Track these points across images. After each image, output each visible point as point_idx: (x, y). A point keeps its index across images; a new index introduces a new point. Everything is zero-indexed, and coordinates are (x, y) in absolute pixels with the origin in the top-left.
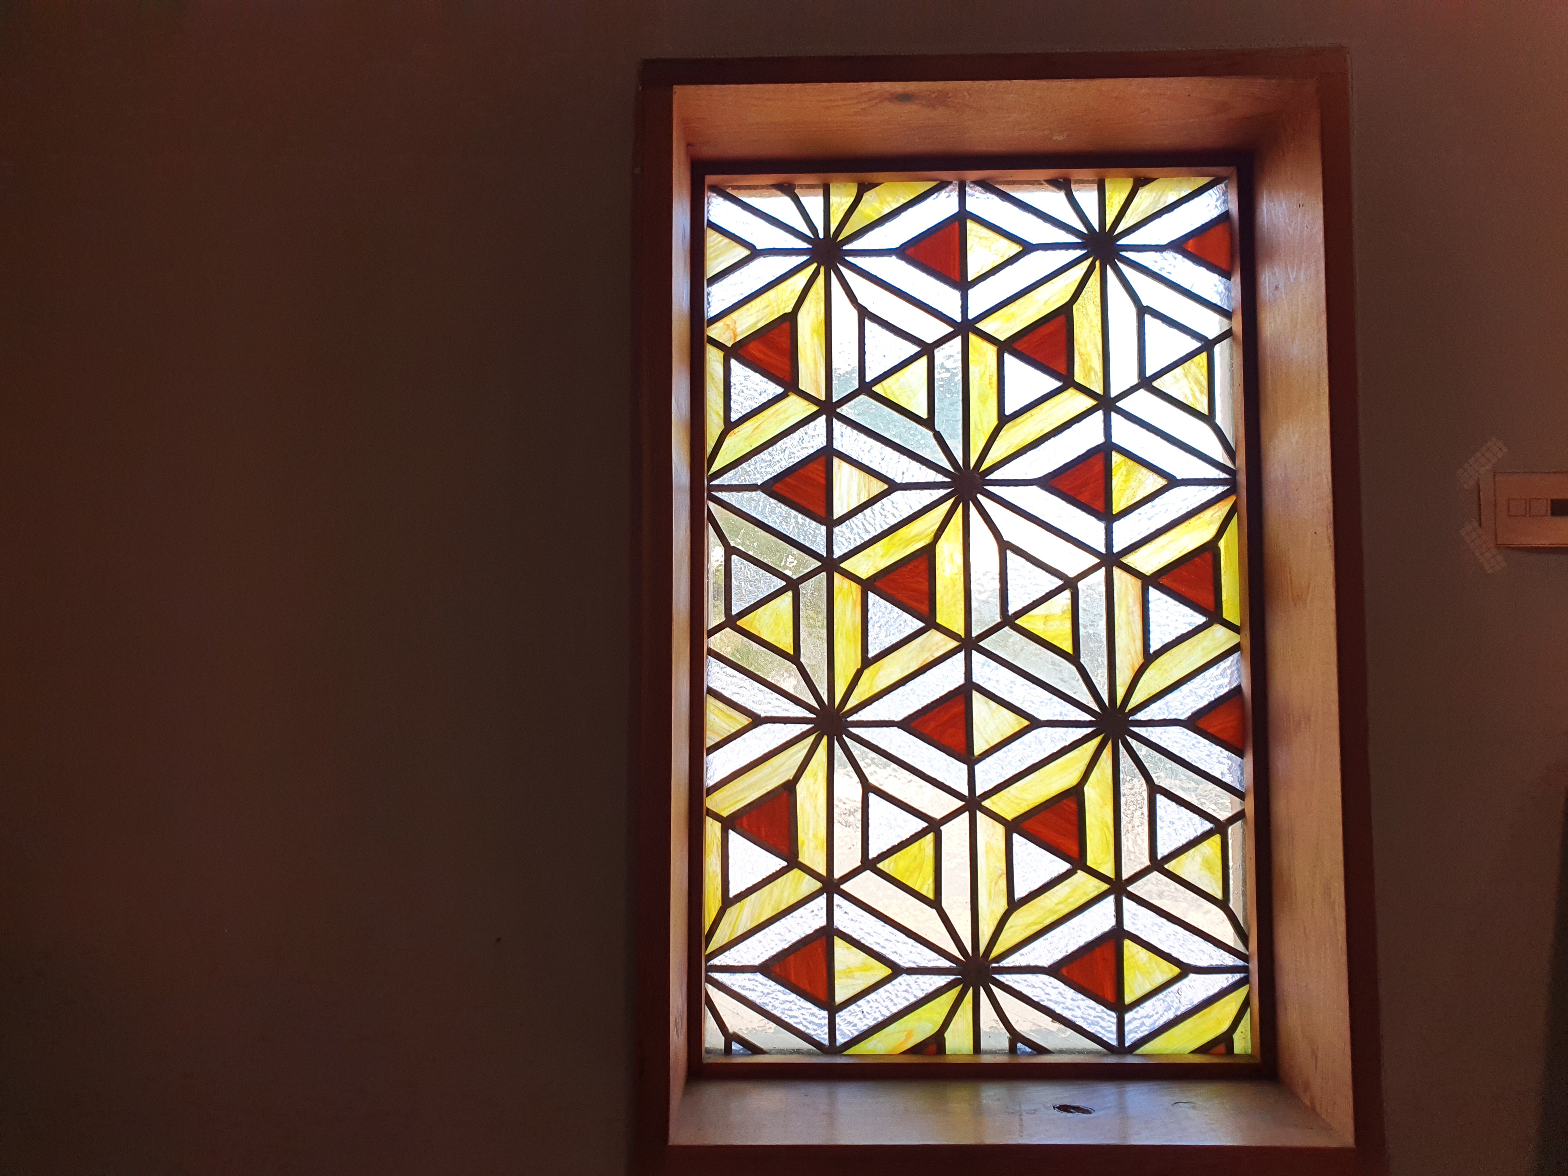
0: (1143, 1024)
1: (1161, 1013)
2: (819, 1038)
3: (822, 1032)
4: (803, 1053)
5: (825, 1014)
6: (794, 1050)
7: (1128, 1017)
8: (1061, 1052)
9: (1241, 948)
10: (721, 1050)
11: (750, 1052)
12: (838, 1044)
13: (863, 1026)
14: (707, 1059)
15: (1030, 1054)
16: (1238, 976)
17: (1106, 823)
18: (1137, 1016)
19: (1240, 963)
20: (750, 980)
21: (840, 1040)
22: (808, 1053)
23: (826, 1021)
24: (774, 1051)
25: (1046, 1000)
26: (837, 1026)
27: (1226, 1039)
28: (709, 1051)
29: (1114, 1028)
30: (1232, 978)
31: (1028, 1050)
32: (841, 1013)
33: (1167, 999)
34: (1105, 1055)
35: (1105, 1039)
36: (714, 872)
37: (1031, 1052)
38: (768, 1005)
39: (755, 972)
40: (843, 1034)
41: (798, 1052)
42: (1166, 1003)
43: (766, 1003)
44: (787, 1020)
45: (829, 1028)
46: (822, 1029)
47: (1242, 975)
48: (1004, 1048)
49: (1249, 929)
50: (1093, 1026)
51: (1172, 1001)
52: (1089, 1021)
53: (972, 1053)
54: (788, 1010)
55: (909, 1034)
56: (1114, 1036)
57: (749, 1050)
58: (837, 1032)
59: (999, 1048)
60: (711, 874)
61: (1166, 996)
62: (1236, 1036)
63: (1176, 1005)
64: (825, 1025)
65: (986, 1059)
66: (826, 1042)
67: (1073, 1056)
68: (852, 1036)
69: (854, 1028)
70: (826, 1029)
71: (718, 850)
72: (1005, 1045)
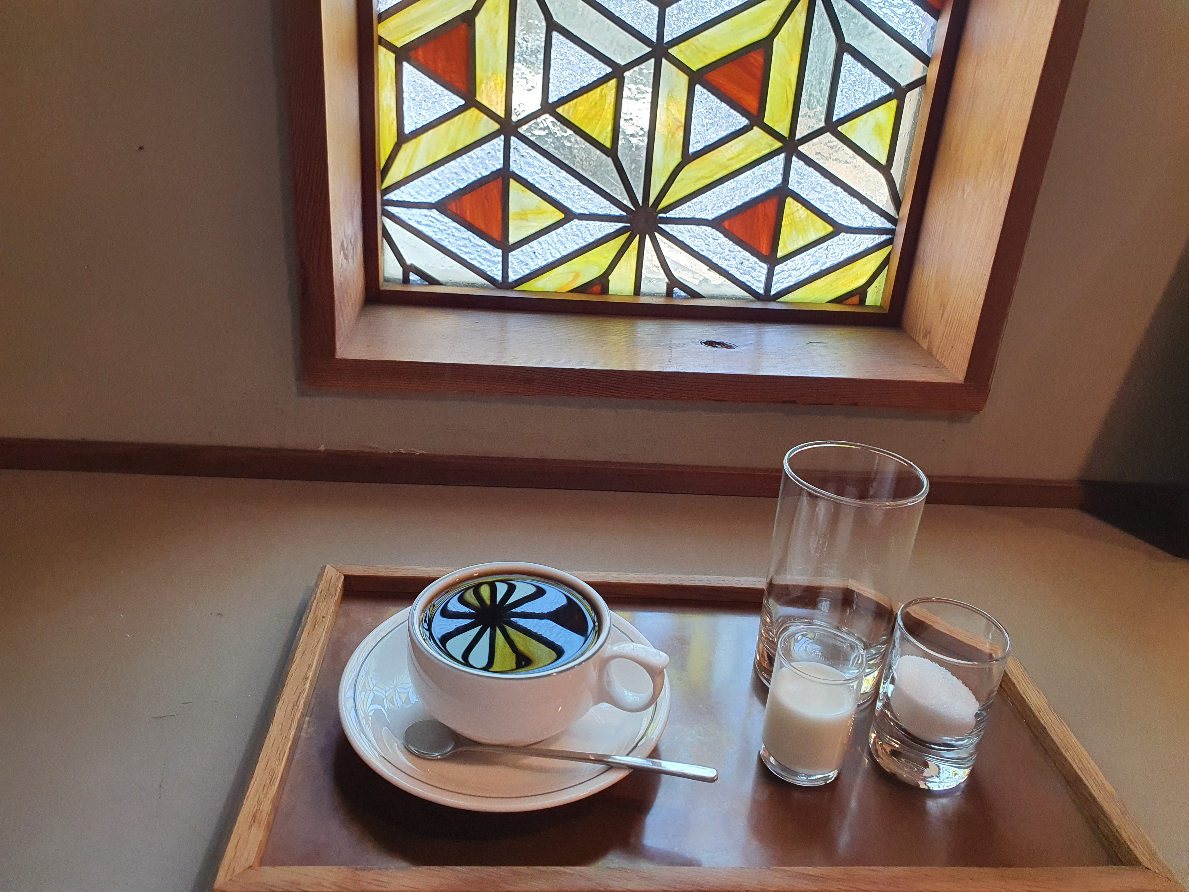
0: (790, 276)
1: (807, 267)
2: (493, 274)
3: (496, 268)
4: (477, 287)
5: (500, 252)
6: (468, 284)
7: (778, 269)
8: (712, 297)
9: (891, 211)
10: (400, 280)
11: (427, 283)
12: (510, 280)
13: (534, 266)
14: (385, 287)
15: (685, 298)
16: (884, 237)
17: (790, 80)
18: (786, 268)
19: (889, 225)
20: (426, 216)
21: (512, 277)
22: (482, 287)
23: (500, 259)
24: (449, 284)
25: (705, 250)
26: (510, 264)
27: (861, 292)
28: (387, 280)
29: (763, 278)
30: (878, 239)
31: (683, 294)
32: (514, 253)
33: (817, 254)
34: (751, 301)
35: (753, 287)
36: (389, 106)
37: (685, 296)
38: (444, 241)
39: (432, 209)
40: (515, 272)
41: (473, 285)
42: (814, 258)
43: (442, 239)
44: (463, 256)
45: (503, 265)
46: (496, 266)
47: (888, 237)
48: (661, 291)
49: (904, 195)
50: (745, 276)
51: (820, 257)
52: (741, 271)
53: (632, 295)
54: (463, 246)
55: (577, 276)
56: (762, 285)
57: (427, 281)
58: (510, 270)
59: (657, 291)
60: (385, 108)
61: (815, 252)
62: (871, 291)
63: (823, 260)
64: (499, 262)
65: (643, 300)
66: (499, 278)
67: (723, 300)
68: (523, 274)
69: (526, 267)
70: (500, 266)
71: (392, 83)
72: (663, 289)
